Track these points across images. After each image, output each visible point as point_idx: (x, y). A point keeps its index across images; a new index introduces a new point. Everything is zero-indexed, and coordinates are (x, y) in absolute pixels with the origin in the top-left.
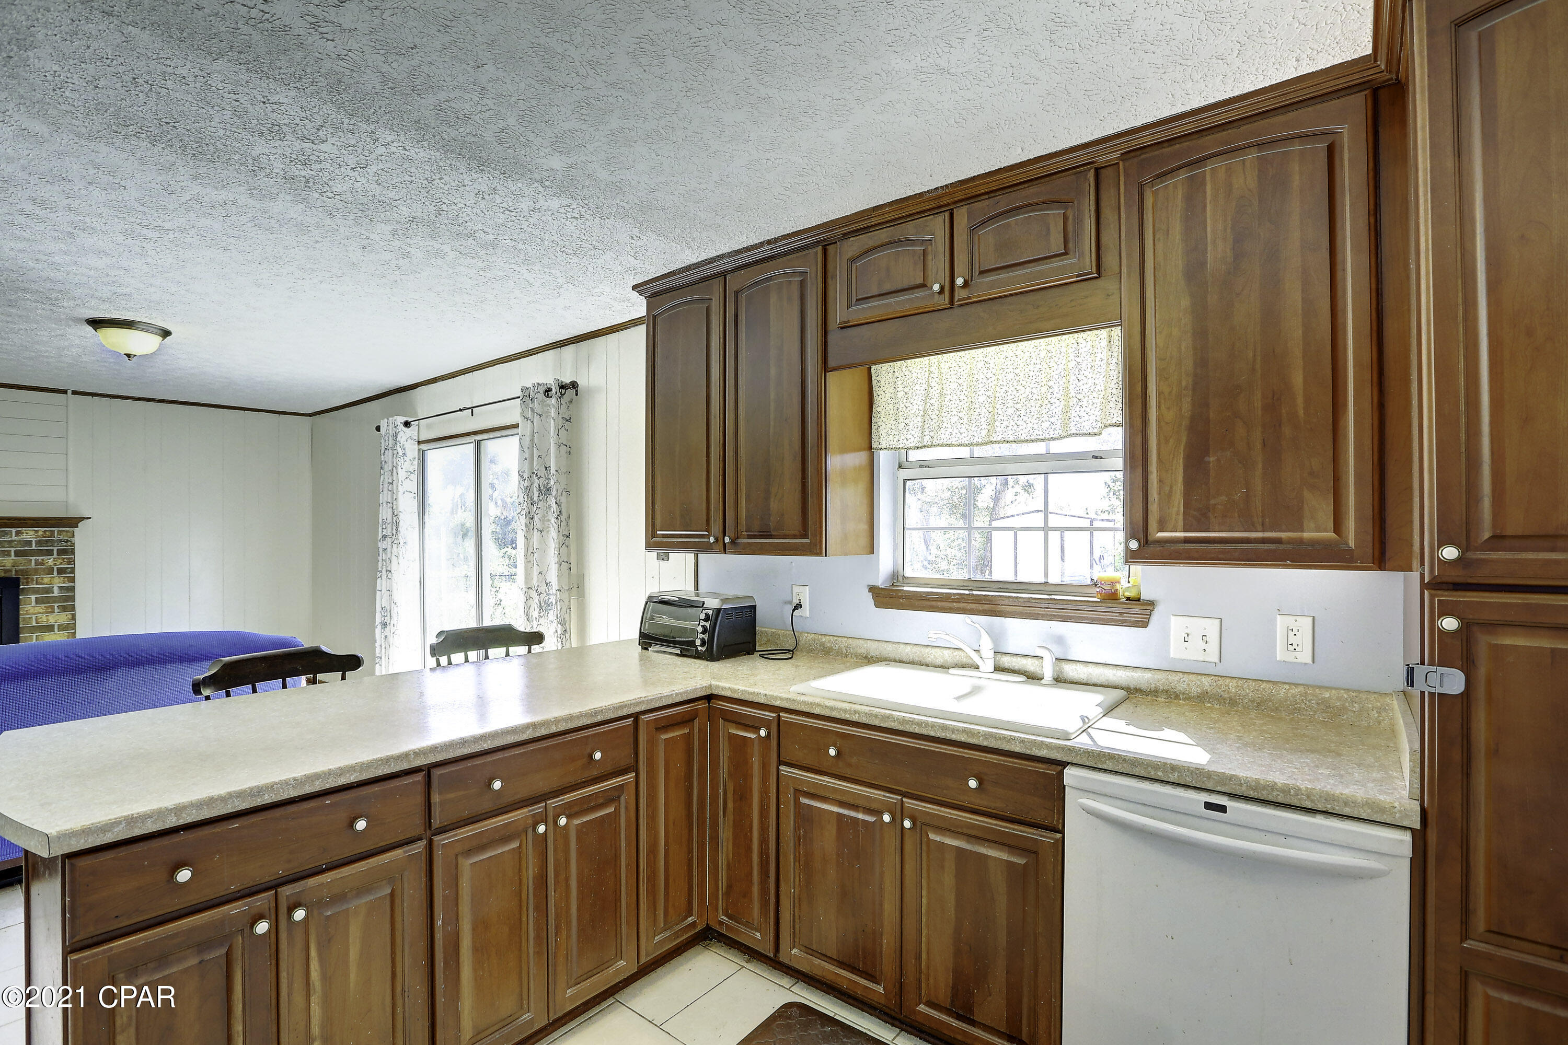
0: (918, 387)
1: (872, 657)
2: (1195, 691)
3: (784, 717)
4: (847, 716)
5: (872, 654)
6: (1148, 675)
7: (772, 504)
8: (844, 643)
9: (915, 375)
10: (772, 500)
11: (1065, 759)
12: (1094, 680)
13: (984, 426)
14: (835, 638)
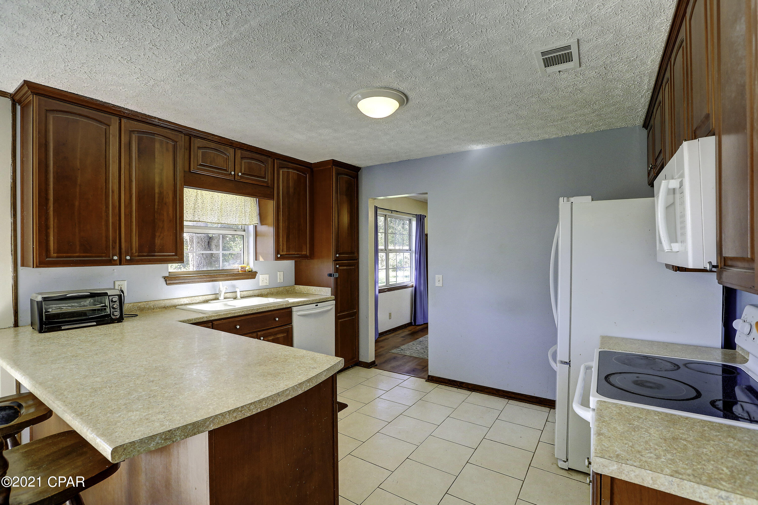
0: (192, 198)
1: (167, 307)
2: (266, 293)
3: (215, 323)
4: (240, 314)
5: (167, 305)
6: (257, 291)
7: (156, 241)
8: (152, 304)
9: (191, 193)
10: (156, 239)
11: (291, 306)
12: (245, 296)
13: (216, 217)
14: (147, 302)
